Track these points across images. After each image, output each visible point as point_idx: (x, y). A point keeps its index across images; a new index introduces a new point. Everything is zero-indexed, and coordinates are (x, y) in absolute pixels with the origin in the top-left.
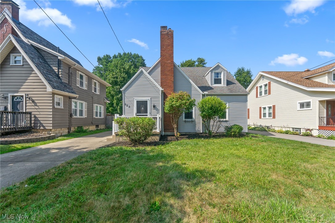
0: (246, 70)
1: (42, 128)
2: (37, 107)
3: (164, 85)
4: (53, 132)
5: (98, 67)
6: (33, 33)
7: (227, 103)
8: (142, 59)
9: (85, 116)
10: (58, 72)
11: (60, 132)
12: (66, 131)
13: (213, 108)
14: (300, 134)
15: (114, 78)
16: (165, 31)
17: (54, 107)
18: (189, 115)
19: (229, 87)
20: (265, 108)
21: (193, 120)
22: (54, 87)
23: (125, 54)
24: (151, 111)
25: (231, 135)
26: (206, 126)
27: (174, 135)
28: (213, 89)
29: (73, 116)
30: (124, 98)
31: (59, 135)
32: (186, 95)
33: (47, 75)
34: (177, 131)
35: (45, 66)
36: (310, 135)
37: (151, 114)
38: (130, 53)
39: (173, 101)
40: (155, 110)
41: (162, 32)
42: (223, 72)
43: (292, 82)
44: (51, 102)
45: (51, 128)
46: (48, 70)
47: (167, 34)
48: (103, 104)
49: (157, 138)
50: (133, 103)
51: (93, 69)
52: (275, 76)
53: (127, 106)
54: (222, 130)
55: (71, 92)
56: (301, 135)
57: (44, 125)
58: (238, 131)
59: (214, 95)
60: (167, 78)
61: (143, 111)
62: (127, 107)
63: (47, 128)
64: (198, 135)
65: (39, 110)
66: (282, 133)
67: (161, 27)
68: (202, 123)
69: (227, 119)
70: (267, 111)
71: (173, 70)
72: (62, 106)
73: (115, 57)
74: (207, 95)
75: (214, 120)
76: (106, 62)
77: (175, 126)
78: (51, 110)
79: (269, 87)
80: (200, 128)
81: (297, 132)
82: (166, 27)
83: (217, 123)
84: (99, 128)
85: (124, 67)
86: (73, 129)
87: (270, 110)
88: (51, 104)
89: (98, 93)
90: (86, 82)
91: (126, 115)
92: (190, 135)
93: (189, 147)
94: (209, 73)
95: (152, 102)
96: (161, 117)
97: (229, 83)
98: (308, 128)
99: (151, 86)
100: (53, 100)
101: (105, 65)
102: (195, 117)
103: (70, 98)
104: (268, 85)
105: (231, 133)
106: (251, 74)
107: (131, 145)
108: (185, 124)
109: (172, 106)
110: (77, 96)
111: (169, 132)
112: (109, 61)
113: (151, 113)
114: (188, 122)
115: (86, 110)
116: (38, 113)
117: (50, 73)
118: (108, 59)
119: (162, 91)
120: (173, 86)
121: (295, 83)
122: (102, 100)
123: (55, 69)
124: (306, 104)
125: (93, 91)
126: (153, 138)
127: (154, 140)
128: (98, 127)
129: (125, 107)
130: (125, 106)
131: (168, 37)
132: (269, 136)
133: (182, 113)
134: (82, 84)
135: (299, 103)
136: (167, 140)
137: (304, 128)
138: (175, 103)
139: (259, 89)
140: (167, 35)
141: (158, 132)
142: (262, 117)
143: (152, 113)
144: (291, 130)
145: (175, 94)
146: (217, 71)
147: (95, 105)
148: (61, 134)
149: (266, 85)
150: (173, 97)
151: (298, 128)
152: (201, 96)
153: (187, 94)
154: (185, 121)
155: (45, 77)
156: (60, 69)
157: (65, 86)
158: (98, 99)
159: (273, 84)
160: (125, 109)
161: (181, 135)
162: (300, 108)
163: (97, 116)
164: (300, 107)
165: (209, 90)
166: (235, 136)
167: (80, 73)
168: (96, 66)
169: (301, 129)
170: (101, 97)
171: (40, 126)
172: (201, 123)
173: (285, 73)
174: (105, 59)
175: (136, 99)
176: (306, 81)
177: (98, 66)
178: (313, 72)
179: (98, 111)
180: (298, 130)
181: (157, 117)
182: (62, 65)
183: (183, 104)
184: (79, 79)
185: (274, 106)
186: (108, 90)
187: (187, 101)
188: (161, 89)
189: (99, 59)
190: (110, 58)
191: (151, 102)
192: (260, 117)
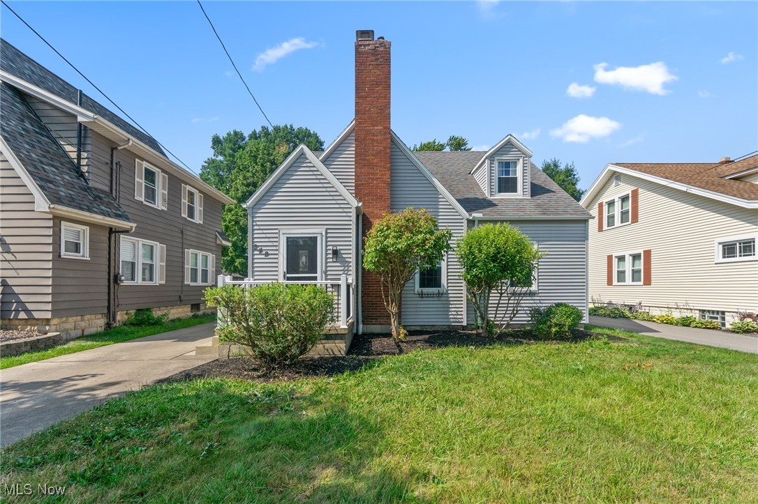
0: (562, 167)
1: (22, 315)
2: (9, 257)
3: (365, 195)
4: (54, 327)
5: (213, 161)
6: (19, 56)
7: (534, 242)
8: (317, 141)
9: (159, 280)
10: (79, 158)
11: (78, 327)
12: (99, 323)
13: (499, 256)
14: (723, 328)
15: (248, 185)
16: (367, 43)
17: (60, 256)
18: (431, 278)
19: (539, 202)
20: (621, 259)
21: (441, 291)
22: (55, 198)
23: (277, 129)
24: (326, 267)
25: (549, 333)
26: (477, 307)
27: (389, 335)
28: (495, 205)
29: (122, 281)
30: (253, 230)
31: (73, 334)
32: (426, 220)
33: (39, 165)
34: (399, 323)
35: (39, 142)
36: (753, 331)
37: (326, 275)
38: (289, 127)
39: (386, 237)
40: (339, 264)
41: (361, 45)
42: (521, 160)
43: (699, 187)
44: (50, 240)
45: (49, 315)
46: (48, 152)
47: (374, 52)
48: (214, 249)
49: (340, 348)
50: (277, 244)
51: (203, 166)
52: (652, 174)
53: (261, 251)
54: (523, 318)
55: (112, 214)
56: (728, 331)
57: (30, 307)
58: (569, 322)
59: (502, 221)
60: (372, 174)
61: (305, 267)
62: (260, 254)
63: (36, 315)
64: (456, 332)
65: (16, 265)
66: (671, 324)
67: (357, 31)
68: (467, 300)
69: (534, 288)
70: (628, 266)
71: (388, 151)
72: (85, 254)
73: (254, 136)
74: (481, 222)
75: (501, 290)
76: (232, 149)
77: (393, 309)
78: (50, 265)
79: (632, 204)
80: (459, 314)
81: (714, 320)
82: (371, 35)
83: (509, 300)
84: (201, 313)
85: (274, 159)
86: (121, 317)
87: (637, 262)
88: (50, 248)
89: (198, 219)
90: (164, 189)
91: (256, 278)
92: (435, 332)
93: (435, 380)
94: (484, 161)
95: (329, 239)
96: (354, 283)
97: (536, 190)
98: (748, 311)
99: (328, 194)
100: (57, 236)
101: (230, 156)
102: (448, 283)
103: (112, 231)
104: (630, 199)
105: (550, 327)
106: (575, 175)
107: (256, 374)
108: (422, 303)
109: (383, 251)
110: (132, 227)
111: (378, 326)
112: (240, 147)
113: (326, 271)
114: (428, 295)
115: (164, 264)
116: (13, 273)
117: (52, 159)
118: (237, 141)
119: (357, 208)
120: (388, 196)
121: (708, 189)
122: (211, 240)
123: (71, 150)
124: (740, 247)
125: (183, 215)
126: (327, 346)
127: (330, 351)
128: (198, 309)
129: (253, 255)
130: (256, 252)
131: (377, 59)
132: (642, 334)
133: (411, 272)
134: (151, 194)
135: (720, 243)
136: (369, 353)
137: (736, 310)
138: (392, 242)
139: (605, 208)
140: (373, 55)
141: (342, 327)
142: (615, 282)
143: (328, 273)
144: (697, 315)
145: (392, 217)
146: (505, 158)
147: (189, 252)
148: (83, 331)
149: (624, 199)
150: (387, 226)
151: (718, 312)
152: (465, 222)
153: (429, 215)
154: (421, 295)
155: (32, 169)
156: (84, 151)
157: (97, 198)
158: (199, 236)
159: (645, 196)
160: (255, 261)
161: (411, 333)
162: (724, 257)
163: (194, 279)
164: (724, 253)
165: (484, 207)
166: (560, 337)
167: (145, 164)
168: (208, 159)
169: (726, 314)
170: (207, 230)
171: (17, 311)
172: (464, 299)
173: (674, 166)
174: (230, 142)
175: (284, 232)
176: (737, 184)
177: (213, 158)
178: (752, 162)
179: (200, 268)
180: (715, 316)
181: (340, 282)
182: (89, 141)
183: (417, 246)
184: (143, 181)
185: (648, 254)
186: (233, 215)
187: (428, 236)
188: (355, 203)
189: (216, 141)
190: (243, 139)
191: (327, 242)
192: (610, 282)
